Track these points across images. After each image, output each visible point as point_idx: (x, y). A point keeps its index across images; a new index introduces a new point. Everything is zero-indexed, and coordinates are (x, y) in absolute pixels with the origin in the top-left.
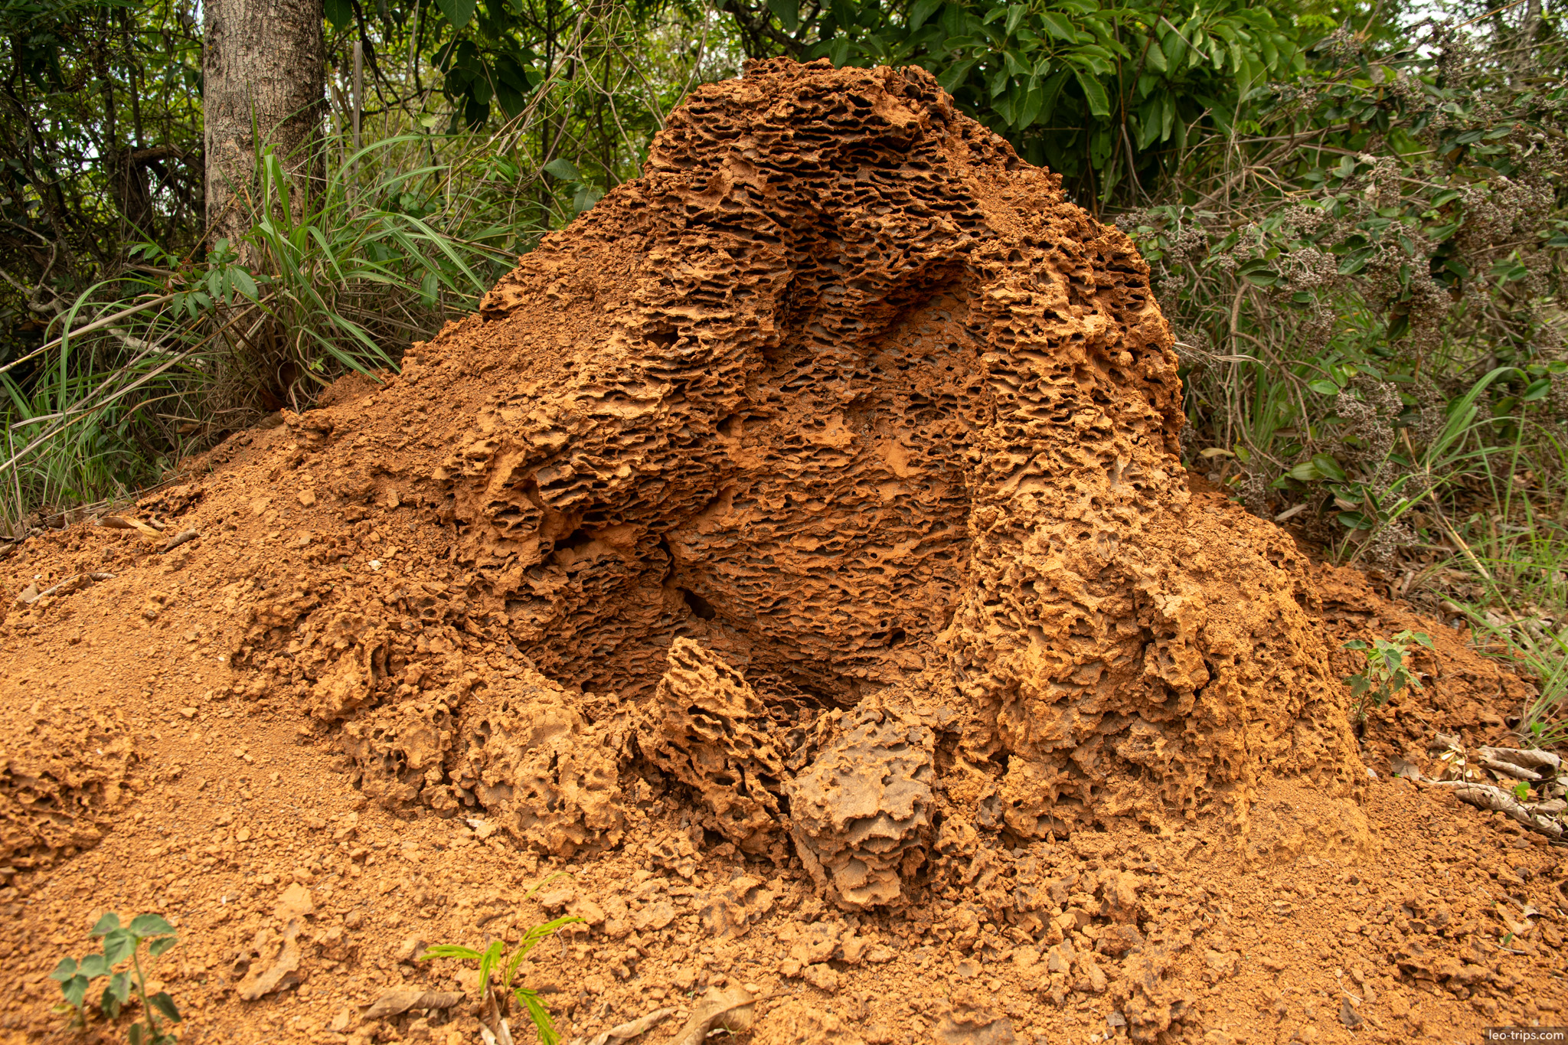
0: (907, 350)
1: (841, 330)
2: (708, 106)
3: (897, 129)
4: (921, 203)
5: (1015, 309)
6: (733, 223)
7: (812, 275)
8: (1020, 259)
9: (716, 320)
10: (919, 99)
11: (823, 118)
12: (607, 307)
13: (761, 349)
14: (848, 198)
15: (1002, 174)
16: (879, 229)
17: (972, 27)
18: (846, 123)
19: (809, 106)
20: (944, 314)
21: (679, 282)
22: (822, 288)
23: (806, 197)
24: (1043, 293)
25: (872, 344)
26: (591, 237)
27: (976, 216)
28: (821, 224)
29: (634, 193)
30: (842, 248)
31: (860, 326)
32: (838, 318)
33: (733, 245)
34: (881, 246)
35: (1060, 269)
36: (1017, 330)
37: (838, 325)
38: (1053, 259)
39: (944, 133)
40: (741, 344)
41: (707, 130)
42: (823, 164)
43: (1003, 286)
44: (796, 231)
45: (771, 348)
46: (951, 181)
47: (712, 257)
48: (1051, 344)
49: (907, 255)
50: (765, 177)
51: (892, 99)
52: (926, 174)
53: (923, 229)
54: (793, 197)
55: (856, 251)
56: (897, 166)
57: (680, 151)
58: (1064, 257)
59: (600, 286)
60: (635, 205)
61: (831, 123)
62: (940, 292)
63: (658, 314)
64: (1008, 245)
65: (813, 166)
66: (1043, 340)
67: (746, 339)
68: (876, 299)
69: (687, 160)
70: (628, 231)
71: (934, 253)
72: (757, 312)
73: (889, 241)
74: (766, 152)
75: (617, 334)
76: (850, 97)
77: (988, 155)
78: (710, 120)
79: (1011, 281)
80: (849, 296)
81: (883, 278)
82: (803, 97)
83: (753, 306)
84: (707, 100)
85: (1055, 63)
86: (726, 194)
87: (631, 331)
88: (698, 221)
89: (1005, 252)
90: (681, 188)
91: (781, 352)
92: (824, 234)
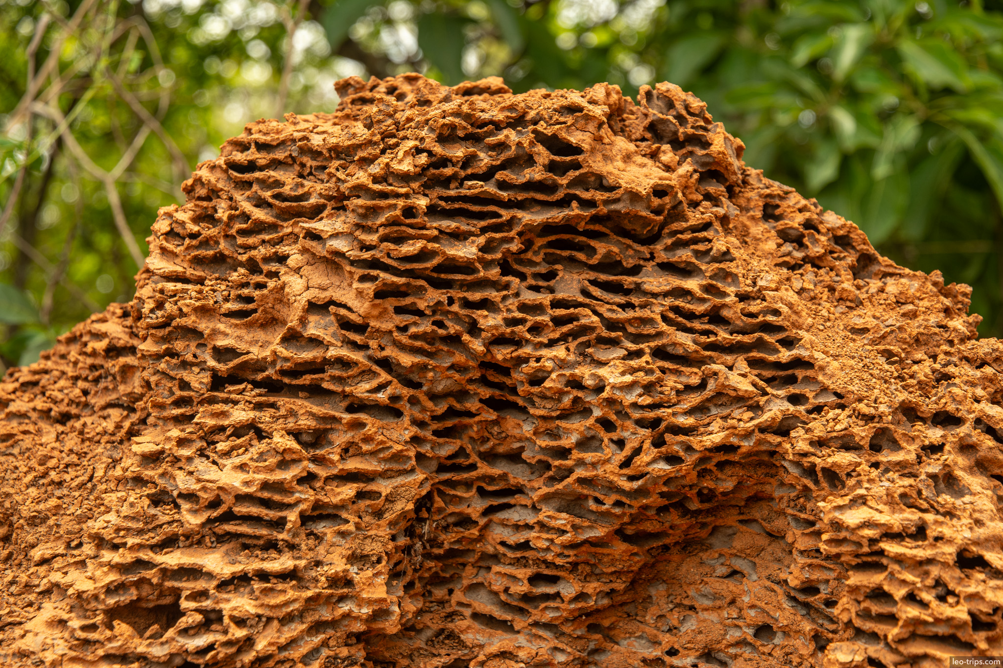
0: (667, 640)
1: (527, 598)
2: (262, 158)
3: (634, 196)
4: (685, 340)
5: (892, 548)
6: (306, 380)
7: (468, 485)
8: (896, 446)
9: (263, 576)
10: (677, 144)
11: (487, 176)
12: (37, 554)
13: (359, 637)
14: (536, 329)
15: (847, 284)
16: (599, 389)
17: (775, 69)
18: (530, 186)
19: (459, 152)
20: (739, 564)
21: (190, 496)
22: (489, 511)
23: (453, 328)
24: (950, 514)
25: (593, 628)
26: (21, 416)
27: (799, 363)
28: (484, 381)
29: (115, 329)
30: (527, 429)
31: (568, 589)
32: (523, 573)
33: (305, 422)
34: (607, 425)
35: (982, 466)
36: (899, 593)
37: (522, 588)
38: (966, 448)
39: (727, 207)
40: (318, 627)
41: (260, 203)
42: (487, 264)
43: (861, 501)
44: (434, 397)
45: (382, 635)
46: (743, 297)
47: (259, 447)
48: (978, 623)
49: (658, 443)
50: (369, 288)
51: (622, 144)
52: (692, 284)
53: (689, 388)
54: (425, 327)
55: (554, 435)
56: (635, 270)
57: (206, 243)
58: (989, 442)
59: (26, 511)
60: (113, 351)
61: (503, 185)
62: (731, 519)
63: (140, 564)
64: (868, 419)
65: (467, 267)
66: (961, 613)
67: (326, 614)
68: (599, 532)
69: (220, 259)
70: (98, 401)
71: (716, 436)
72: (355, 558)
73: (622, 414)
74: (372, 238)
75: (50, 609)
76: (540, 138)
77: (816, 250)
78: (265, 184)
79: (879, 490)
80: (543, 526)
81: (612, 488)
82: (447, 136)
83: (345, 547)
84: (262, 147)
85: (928, 126)
86: (293, 321)
87: (81, 602)
88: (234, 378)
89: (862, 432)
90: (204, 311)
91: (405, 645)
92: (491, 403)
